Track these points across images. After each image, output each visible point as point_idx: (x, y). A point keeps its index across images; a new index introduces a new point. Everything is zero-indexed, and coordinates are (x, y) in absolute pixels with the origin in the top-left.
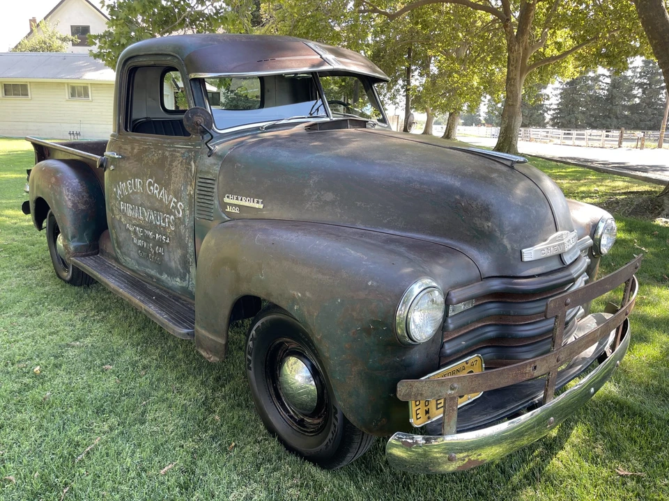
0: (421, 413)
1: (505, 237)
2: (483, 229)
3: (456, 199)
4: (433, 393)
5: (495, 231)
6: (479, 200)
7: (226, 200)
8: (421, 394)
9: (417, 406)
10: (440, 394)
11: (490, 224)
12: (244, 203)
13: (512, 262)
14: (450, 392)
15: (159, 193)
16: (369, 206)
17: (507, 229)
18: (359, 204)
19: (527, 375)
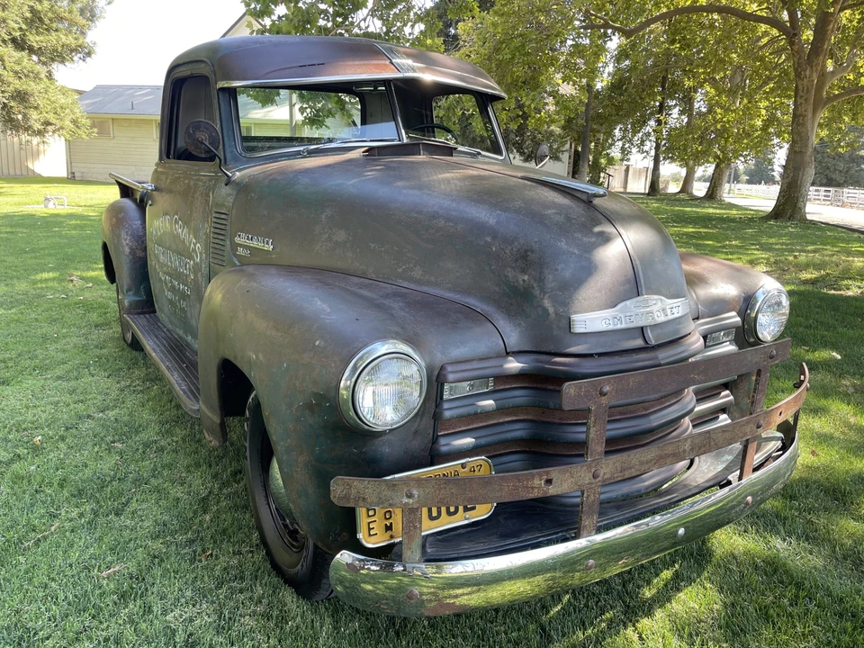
0: (378, 527)
1: (547, 296)
2: (516, 284)
3: (486, 241)
4: (380, 498)
5: (533, 288)
6: (516, 243)
7: (237, 240)
8: (364, 499)
9: (369, 516)
10: (391, 502)
11: (526, 277)
12: (254, 244)
13: (555, 333)
14: (405, 500)
15: (182, 231)
16: (383, 249)
17: (549, 286)
18: (372, 245)
19: (536, 490)
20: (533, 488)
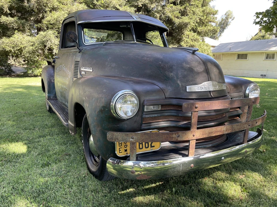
0: (122, 150)
1: (179, 80)
2: (169, 76)
3: (160, 63)
4: (123, 139)
5: (175, 77)
6: (169, 64)
7: (82, 69)
8: (118, 139)
9: (119, 146)
10: (126, 140)
11: (172, 74)
13: (181, 92)
14: (131, 140)
15: (65, 69)
16: (127, 68)
17: (180, 77)
18: (124, 67)
19: (174, 139)
20: (173, 138)
